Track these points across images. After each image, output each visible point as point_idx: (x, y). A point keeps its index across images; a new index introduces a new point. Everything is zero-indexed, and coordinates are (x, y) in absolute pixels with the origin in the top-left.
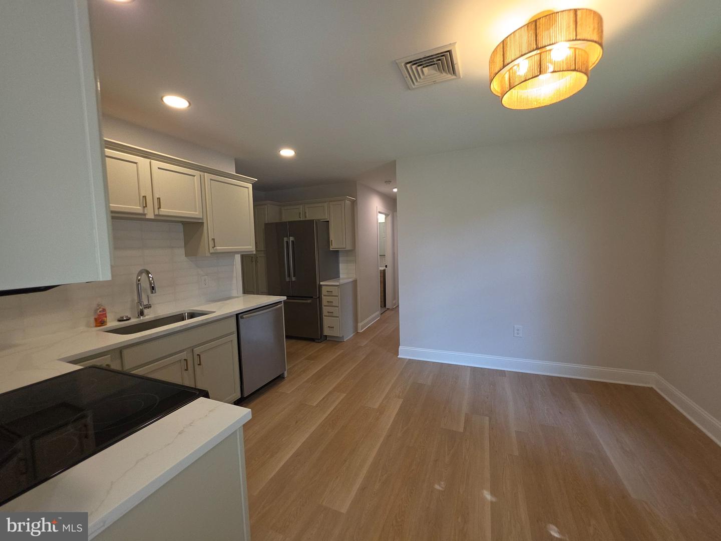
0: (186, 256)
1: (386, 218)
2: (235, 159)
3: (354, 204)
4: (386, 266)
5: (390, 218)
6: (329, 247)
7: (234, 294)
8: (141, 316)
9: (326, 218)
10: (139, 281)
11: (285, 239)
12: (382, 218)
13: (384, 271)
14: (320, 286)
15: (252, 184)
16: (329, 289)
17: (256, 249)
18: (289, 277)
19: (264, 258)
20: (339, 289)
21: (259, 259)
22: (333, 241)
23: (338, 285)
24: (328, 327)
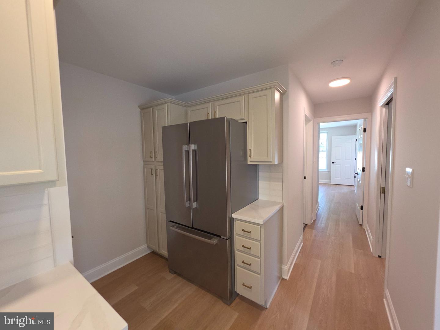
3: (282, 97)
4: (305, 178)
6: (246, 159)
9: (243, 117)
11: (185, 148)
14: (232, 220)
16: (248, 227)
17: (155, 160)
18: (190, 200)
19: (163, 170)
20: (262, 230)
21: (158, 171)
22: (252, 150)
23: (262, 224)
24: (244, 285)
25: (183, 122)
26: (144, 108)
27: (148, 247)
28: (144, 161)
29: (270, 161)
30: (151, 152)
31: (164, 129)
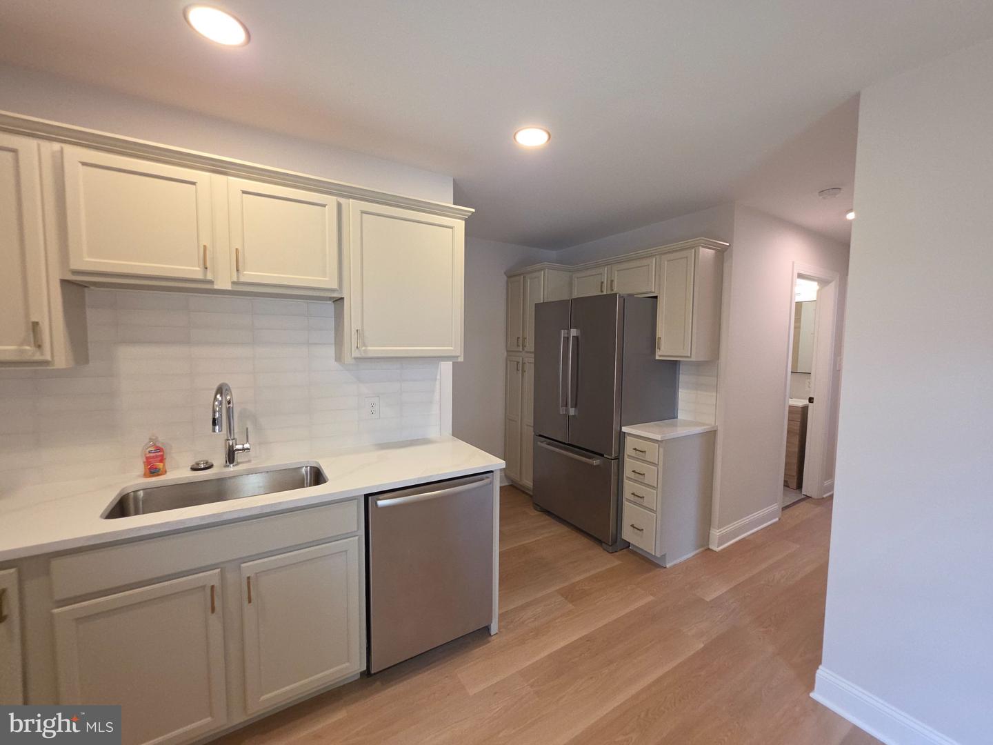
0: (336, 360)
1: (819, 291)
2: (454, 180)
3: (722, 255)
4: (811, 400)
5: (832, 289)
6: (653, 352)
7: (433, 433)
8: (230, 463)
9: (652, 289)
10: (229, 403)
11: (564, 334)
12: (807, 291)
13: (805, 410)
14: (622, 435)
15: (466, 220)
16: (642, 445)
17: (523, 349)
18: (566, 405)
19: (533, 365)
20: (661, 450)
21: (527, 365)
22: (663, 339)
23: (660, 439)
24: (632, 526)
25: (565, 297)
26: (511, 275)
27: (506, 475)
28: (507, 351)
29: (686, 355)
30: (518, 338)
31: (538, 307)
